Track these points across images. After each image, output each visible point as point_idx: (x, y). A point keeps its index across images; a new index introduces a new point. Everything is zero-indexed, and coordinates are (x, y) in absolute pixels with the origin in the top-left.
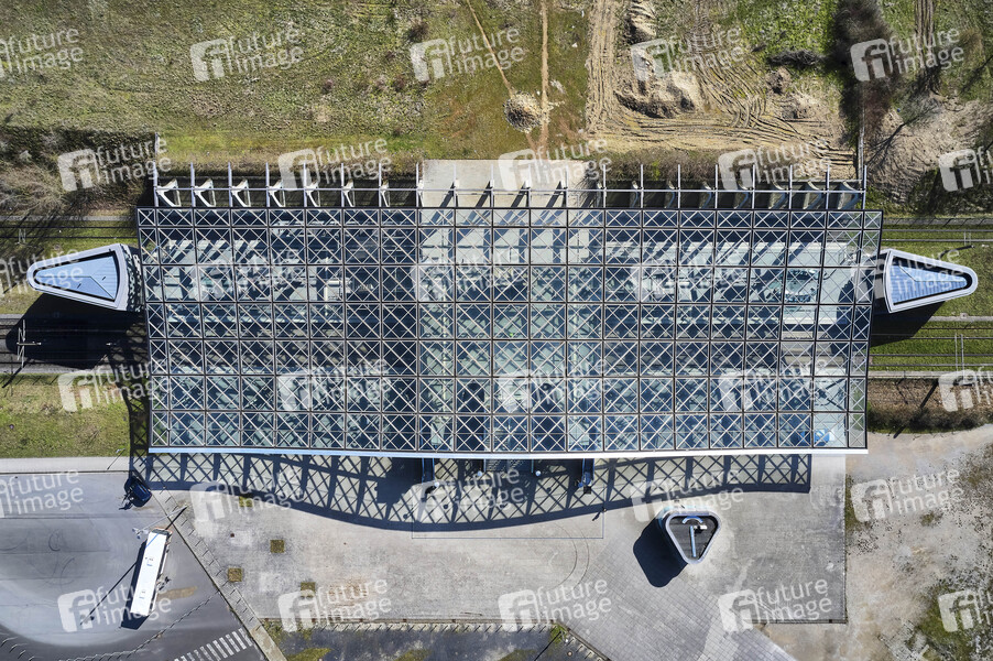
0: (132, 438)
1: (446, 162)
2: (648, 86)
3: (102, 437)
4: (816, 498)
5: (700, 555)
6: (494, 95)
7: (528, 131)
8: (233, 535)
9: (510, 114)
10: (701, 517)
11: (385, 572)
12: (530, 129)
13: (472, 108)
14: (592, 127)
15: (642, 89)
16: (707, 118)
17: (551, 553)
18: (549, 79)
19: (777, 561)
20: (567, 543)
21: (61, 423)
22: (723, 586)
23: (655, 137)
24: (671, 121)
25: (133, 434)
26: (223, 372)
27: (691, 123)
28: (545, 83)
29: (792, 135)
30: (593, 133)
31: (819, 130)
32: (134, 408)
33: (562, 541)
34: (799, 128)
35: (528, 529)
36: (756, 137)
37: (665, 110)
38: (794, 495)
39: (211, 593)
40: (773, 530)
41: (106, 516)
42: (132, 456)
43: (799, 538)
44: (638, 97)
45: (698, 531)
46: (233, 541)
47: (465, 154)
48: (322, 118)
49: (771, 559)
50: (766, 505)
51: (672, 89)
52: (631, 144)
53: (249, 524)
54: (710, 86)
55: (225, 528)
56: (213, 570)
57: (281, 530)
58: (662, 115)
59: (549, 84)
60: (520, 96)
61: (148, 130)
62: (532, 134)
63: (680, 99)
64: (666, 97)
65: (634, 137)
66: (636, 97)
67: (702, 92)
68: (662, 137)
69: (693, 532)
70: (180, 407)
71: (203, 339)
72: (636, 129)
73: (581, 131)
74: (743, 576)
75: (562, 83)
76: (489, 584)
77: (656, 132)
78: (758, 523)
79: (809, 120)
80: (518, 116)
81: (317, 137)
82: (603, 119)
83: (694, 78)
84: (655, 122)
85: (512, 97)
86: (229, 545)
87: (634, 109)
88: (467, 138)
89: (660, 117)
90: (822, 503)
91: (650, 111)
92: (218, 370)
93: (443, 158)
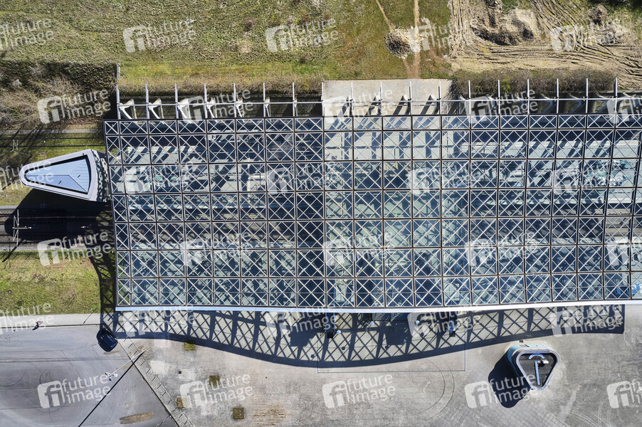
0: (102, 299)
1: (341, 82)
2: (497, 20)
3: (79, 298)
4: (628, 337)
5: (543, 384)
6: (378, 30)
7: (404, 57)
8: (180, 372)
9: (390, 44)
10: (543, 354)
11: (297, 399)
12: (406, 55)
13: (361, 40)
14: (454, 53)
15: (493, 24)
16: (543, 45)
17: (425, 383)
18: (420, 17)
19: (599, 386)
20: (437, 374)
21: (48, 288)
22: (558, 406)
23: (503, 60)
24: (515, 48)
25: (102, 296)
26: (171, 248)
27: (530, 48)
28: (417, 20)
29: (609, 56)
30: (455, 58)
31: (630, 52)
32: (103, 276)
33: (434, 373)
34: (615, 52)
35: (407, 364)
36: (581, 58)
37: (511, 38)
38: (612, 336)
39: (164, 417)
40: (596, 362)
41: (83, 359)
42: (102, 313)
43: (616, 368)
44: (490, 29)
45: (541, 365)
46: (180, 377)
47: (356, 76)
48: (245, 50)
49: (594, 385)
50: (590, 343)
51: (516, 23)
52: (485, 66)
53: (192, 364)
54: (545, 20)
55: (174, 367)
56: (165, 399)
57: (217, 368)
58: (509, 43)
59: (420, 20)
60: (398, 30)
61: (111, 61)
62: (407, 59)
63: (522, 30)
64: (512, 29)
65: (487, 61)
66: (488, 29)
67: (538, 24)
68: (509, 60)
69: (537, 365)
70: (139, 275)
71: (157, 222)
72: (488, 54)
73: (446, 56)
74: (573, 398)
75: (429, 19)
76: (378, 407)
77: (504, 56)
78: (584, 357)
79: (622, 44)
80: (397, 46)
81: (241, 64)
82: (463, 47)
83: (532, 14)
84: (502, 48)
85: (391, 31)
86: (177, 380)
87: (486, 38)
88: (357, 63)
89: (506, 45)
90: (633, 341)
91: (499, 40)
92: (167, 246)
93: (339, 79)
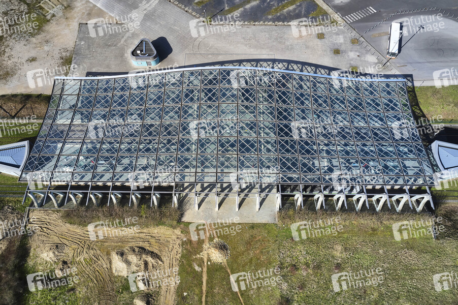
0: (415, 94)
1: (264, 221)
3: (429, 94)
5: (142, 42)
6: (236, 262)
8: (358, 56)
9: (227, 250)
10: (139, 56)
12: (215, 241)
13: (249, 254)
14: (179, 242)
15: (146, 264)
16: (109, 246)
20: (203, 52)
24: (131, 244)
27: (119, 244)
28: (205, 269)
30: (177, 238)
31: (45, 239)
34: (56, 240)
35: (221, 58)
36: (83, 235)
38: (94, 70)
43: (95, 53)
45: (141, 51)
51: (128, 263)
52: (156, 231)
55: (362, 59)
60: (220, 260)
62: (214, 238)
63: (124, 256)
65: (154, 235)
66: (150, 259)
69: (144, 51)
72: (153, 241)
73: (185, 239)
74: (123, 40)
75: (195, 269)
76: (238, 38)
77: (140, 238)
81: (340, 237)
83: (114, 271)
84: (141, 244)
85: (225, 261)
86: (359, 52)
87: (152, 252)
88: (252, 236)
89: (138, 247)
90: (81, 67)
91: (143, 250)
93: (265, 224)
